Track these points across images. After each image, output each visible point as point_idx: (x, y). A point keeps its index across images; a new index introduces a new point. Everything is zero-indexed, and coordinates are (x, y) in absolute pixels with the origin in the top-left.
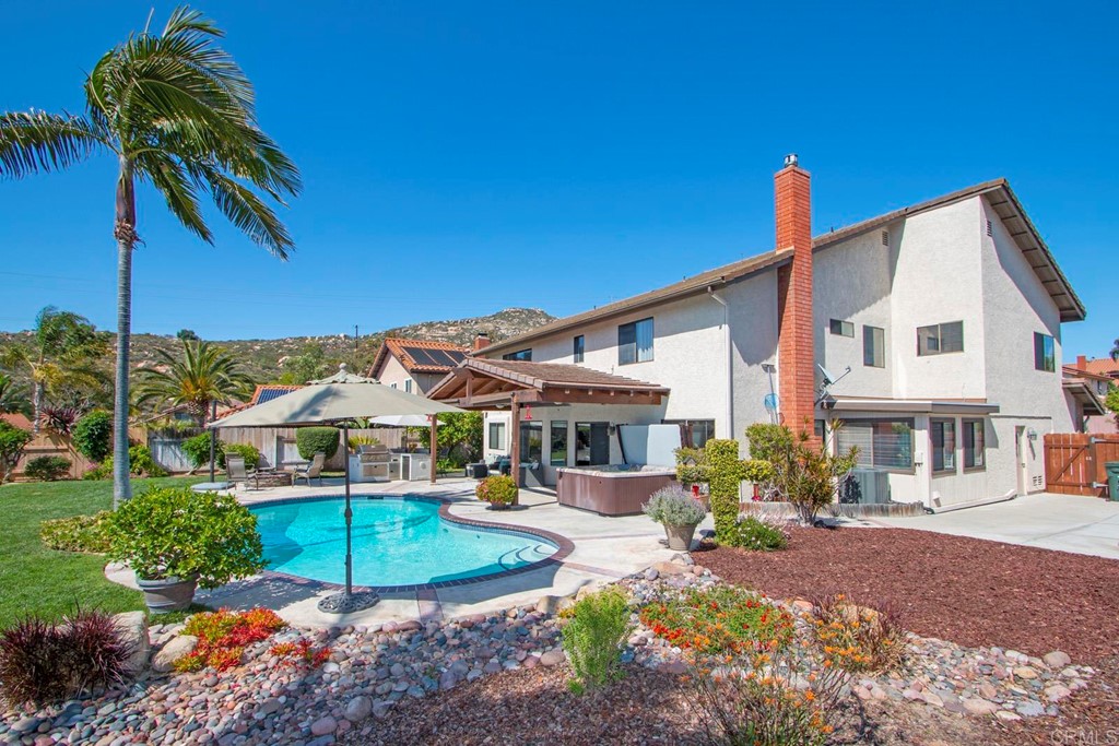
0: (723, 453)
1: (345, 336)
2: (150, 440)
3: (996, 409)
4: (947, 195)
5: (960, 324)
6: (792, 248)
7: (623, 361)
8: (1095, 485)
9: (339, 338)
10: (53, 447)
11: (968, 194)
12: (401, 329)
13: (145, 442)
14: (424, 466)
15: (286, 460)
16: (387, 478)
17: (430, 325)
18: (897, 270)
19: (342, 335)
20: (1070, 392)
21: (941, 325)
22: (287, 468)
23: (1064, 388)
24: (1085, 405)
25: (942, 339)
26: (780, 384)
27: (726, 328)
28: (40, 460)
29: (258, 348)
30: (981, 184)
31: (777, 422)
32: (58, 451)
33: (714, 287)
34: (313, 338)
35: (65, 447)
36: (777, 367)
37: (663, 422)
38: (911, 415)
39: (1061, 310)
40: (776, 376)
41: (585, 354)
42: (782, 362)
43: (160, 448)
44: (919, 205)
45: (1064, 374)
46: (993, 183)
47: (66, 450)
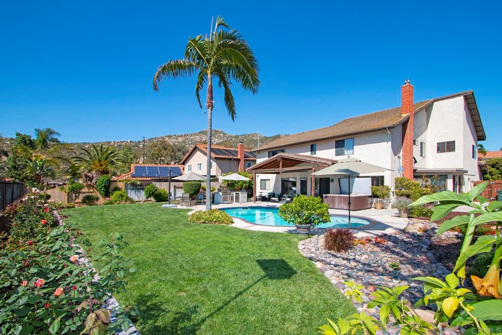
0: (415, 186)
1: (130, 141)
2: (126, 187)
3: (467, 172)
4: (450, 95)
5: (454, 141)
6: (409, 114)
7: (337, 154)
8: (491, 198)
9: (127, 142)
10: (87, 191)
11: (459, 95)
12: (156, 138)
13: (124, 188)
14: (244, 197)
15: (177, 196)
16: (230, 202)
17: (170, 137)
18: (430, 121)
19: (129, 141)
20: (480, 166)
21: (447, 142)
22: (177, 199)
23: (478, 165)
24: (483, 171)
25: (447, 147)
26: (402, 163)
27: (390, 143)
28: (87, 196)
29: (87, 146)
30: (464, 91)
31: (402, 176)
32: (89, 192)
33: (389, 128)
34: (115, 142)
35: (92, 191)
36: (401, 157)
37: (358, 177)
38: (446, 174)
39: (478, 137)
40: (401, 160)
41: (317, 151)
42: (403, 155)
43: (129, 191)
44: (440, 97)
45: (478, 160)
46: (469, 91)
47: (93, 192)
